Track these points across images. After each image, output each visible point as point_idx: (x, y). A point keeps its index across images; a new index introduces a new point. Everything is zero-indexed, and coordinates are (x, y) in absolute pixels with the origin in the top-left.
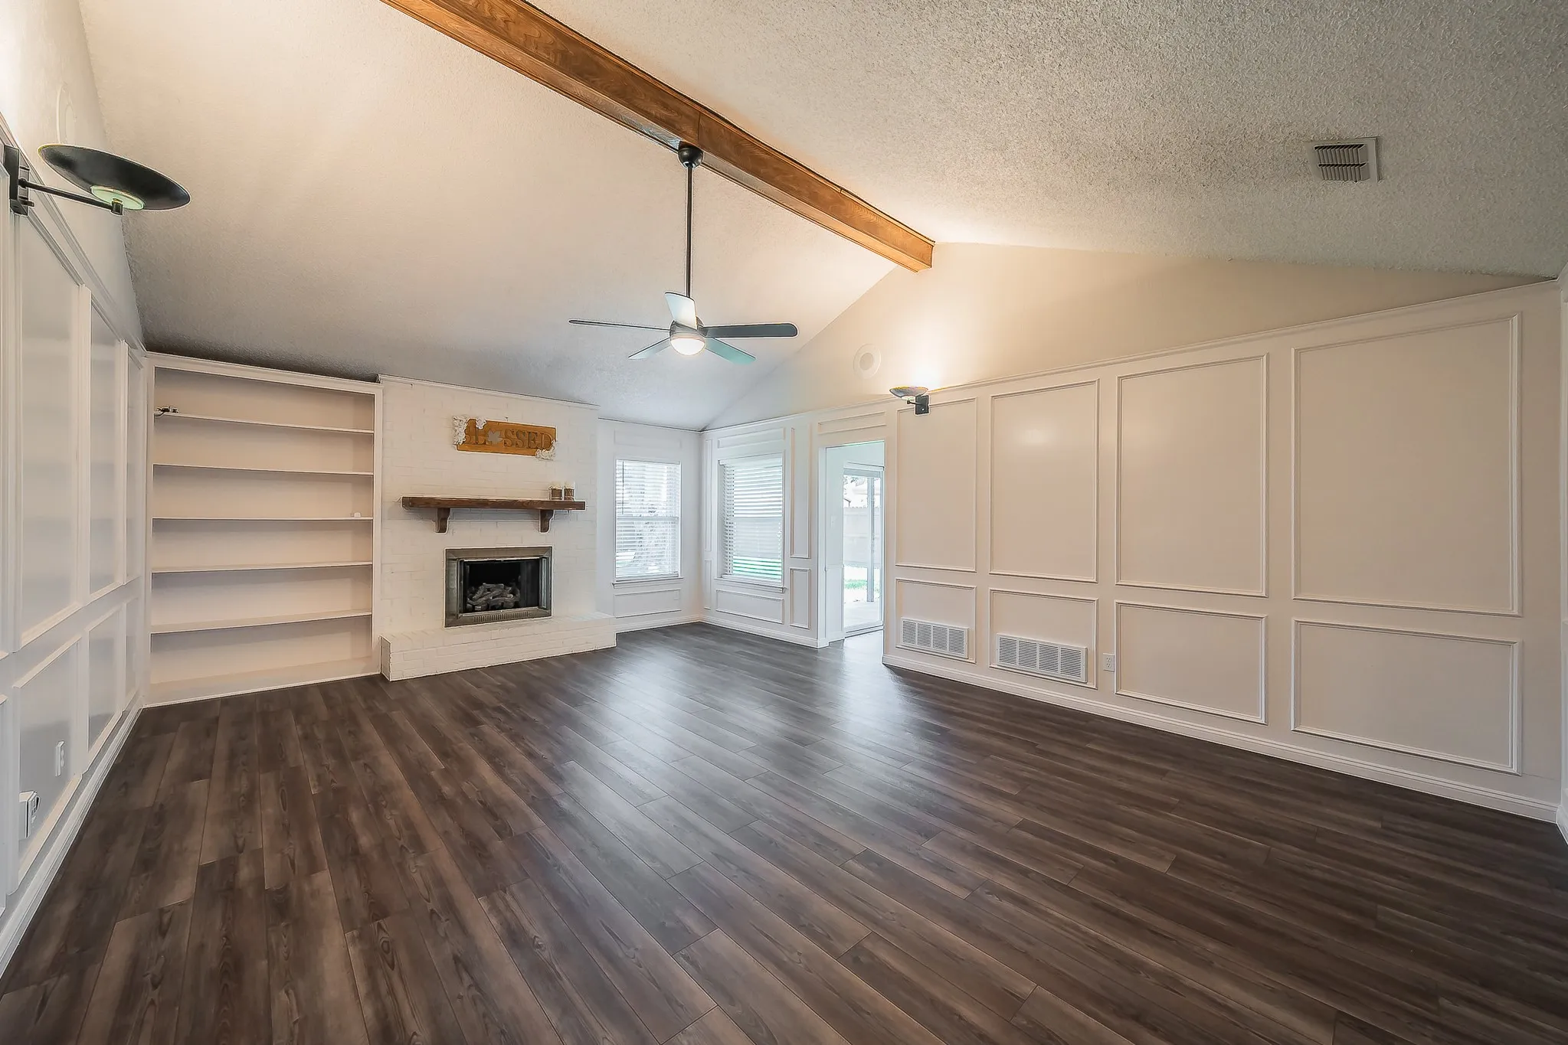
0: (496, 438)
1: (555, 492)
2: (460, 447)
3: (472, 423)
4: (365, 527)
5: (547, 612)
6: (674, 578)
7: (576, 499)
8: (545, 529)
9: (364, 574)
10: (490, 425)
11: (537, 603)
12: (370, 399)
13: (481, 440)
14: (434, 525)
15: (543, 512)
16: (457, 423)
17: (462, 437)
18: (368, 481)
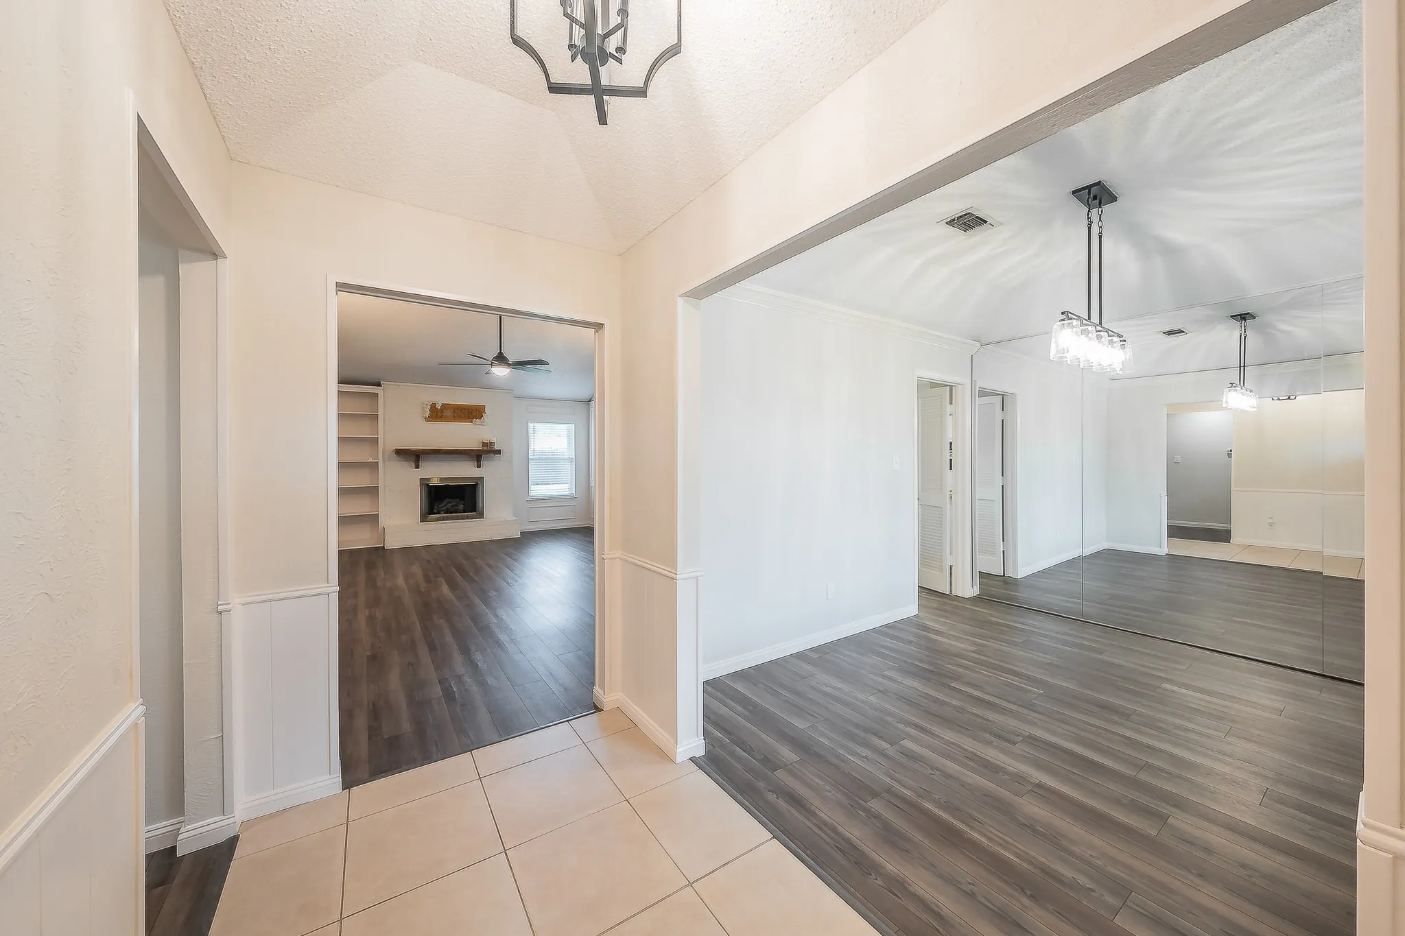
0: (448, 413)
1: (484, 444)
2: (427, 420)
3: (433, 406)
4: (374, 466)
5: (481, 515)
6: (572, 498)
7: (497, 447)
8: (479, 466)
9: (373, 492)
10: (445, 406)
11: (474, 510)
12: (376, 395)
13: (439, 414)
14: (413, 464)
15: (479, 455)
16: (425, 406)
17: (428, 414)
18: (374, 441)
